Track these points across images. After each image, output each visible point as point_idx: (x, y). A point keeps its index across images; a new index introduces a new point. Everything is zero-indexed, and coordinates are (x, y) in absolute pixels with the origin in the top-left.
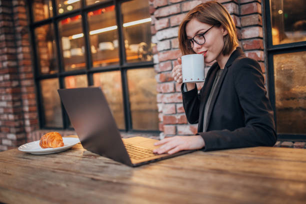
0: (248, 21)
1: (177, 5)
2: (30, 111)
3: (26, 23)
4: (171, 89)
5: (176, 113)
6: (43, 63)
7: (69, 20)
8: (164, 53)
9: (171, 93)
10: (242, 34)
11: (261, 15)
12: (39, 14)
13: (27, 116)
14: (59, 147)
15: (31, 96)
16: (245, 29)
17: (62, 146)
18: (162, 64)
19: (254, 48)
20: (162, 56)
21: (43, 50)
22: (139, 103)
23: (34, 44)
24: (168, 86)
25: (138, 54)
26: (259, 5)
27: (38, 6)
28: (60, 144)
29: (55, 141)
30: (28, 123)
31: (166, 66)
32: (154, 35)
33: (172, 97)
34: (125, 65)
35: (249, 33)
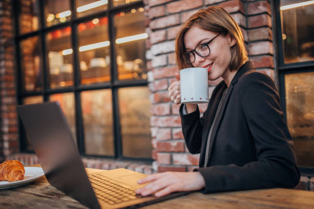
0: (256, 35)
1: (176, 15)
2: (10, 132)
3: (11, 35)
4: (167, 111)
5: (172, 139)
6: (27, 79)
7: (59, 34)
8: (160, 70)
9: (167, 115)
10: (249, 49)
11: (271, 29)
12: (26, 26)
13: (6, 138)
15: (12, 115)
16: (253, 44)
17: (21, 179)
18: (157, 83)
19: (263, 66)
20: (157, 73)
21: (29, 66)
22: (131, 126)
23: (19, 58)
24: (163, 109)
25: (133, 72)
26: (269, 17)
27: (26, 17)
28: (19, 176)
29: (12, 172)
30: (6, 145)
31: (161, 85)
32: (149, 49)
33: (167, 120)
34: (116, 83)
35: (257, 49)
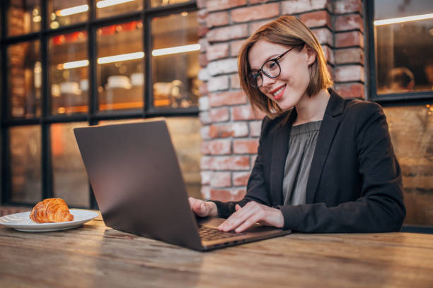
0: (345, 56)
1: (243, 25)
4: (226, 149)
5: (232, 186)
6: (15, 101)
7: (62, 39)
8: (218, 95)
9: (226, 155)
10: (336, 74)
11: (363, 49)
12: (15, 25)
14: (66, 222)
16: (340, 68)
17: (71, 220)
18: (214, 112)
19: (352, 95)
20: (215, 99)
21: (18, 81)
24: (221, 145)
26: (361, 36)
28: (68, 216)
29: (59, 211)
31: (219, 115)
32: (204, 67)
33: (226, 161)
34: (151, 111)
35: (346, 74)
